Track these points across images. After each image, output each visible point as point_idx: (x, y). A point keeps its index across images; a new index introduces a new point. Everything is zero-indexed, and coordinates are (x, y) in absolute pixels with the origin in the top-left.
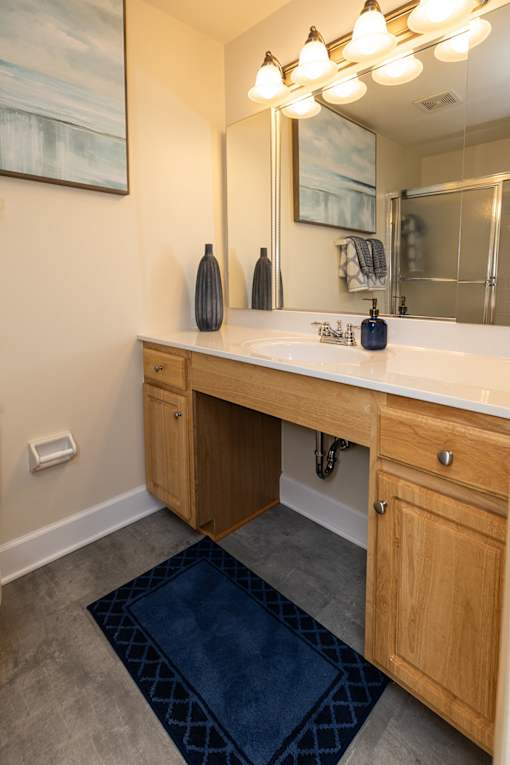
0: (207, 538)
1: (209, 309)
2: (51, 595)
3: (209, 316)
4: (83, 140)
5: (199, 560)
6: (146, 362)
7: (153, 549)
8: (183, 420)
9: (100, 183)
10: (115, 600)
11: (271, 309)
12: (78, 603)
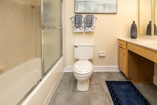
0: (130, 81)
1: (133, 34)
2: (100, 76)
3: (133, 35)
4: (109, 6)
5: (127, 84)
6: (119, 43)
7: (118, 78)
8: (125, 55)
9: (112, 12)
10: (110, 82)
11: (151, 35)
12: (104, 80)
